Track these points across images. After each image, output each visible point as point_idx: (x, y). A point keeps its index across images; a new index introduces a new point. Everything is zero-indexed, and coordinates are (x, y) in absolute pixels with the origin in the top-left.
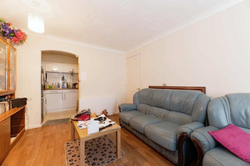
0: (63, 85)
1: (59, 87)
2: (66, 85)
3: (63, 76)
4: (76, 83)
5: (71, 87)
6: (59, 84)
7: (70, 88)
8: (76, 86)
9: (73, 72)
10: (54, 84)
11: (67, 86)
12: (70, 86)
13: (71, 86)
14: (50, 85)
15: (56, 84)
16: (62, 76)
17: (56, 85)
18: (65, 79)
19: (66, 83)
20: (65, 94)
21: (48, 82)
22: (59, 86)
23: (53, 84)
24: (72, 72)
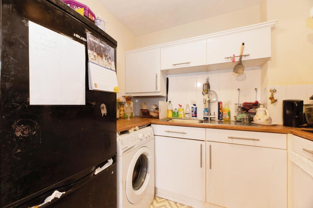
0: (208, 110)
1: (196, 116)
2: (214, 110)
3: (208, 80)
4: (253, 101)
5: (233, 119)
6: (195, 105)
7: (229, 121)
8: (255, 114)
9: (241, 56)
10: (184, 107)
11: (219, 113)
12: (229, 114)
13: (234, 114)
14: (174, 109)
15: (188, 105)
16: (205, 82)
17: (189, 110)
18: (211, 89)
19: (217, 104)
20: (210, 146)
21: (170, 102)
22: (196, 113)
23: (181, 106)
24: (237, 59)
